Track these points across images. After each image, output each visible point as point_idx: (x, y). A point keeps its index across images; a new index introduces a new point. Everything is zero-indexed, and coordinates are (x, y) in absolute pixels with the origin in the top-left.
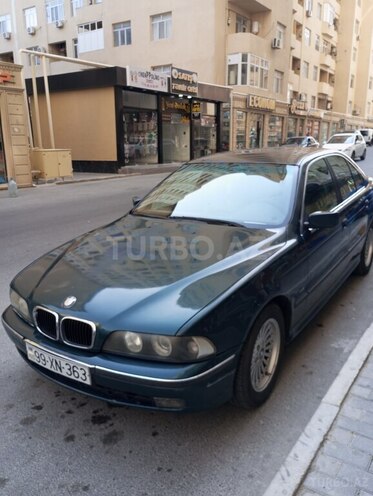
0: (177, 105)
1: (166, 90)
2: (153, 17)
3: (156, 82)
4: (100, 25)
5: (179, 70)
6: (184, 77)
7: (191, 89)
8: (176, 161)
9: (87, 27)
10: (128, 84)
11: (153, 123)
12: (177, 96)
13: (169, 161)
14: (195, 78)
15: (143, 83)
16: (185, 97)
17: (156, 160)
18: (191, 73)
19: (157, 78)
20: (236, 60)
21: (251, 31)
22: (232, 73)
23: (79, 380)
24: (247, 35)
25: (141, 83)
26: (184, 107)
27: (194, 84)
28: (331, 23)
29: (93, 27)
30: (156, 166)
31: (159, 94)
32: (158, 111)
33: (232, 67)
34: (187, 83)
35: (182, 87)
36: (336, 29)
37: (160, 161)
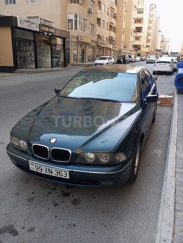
0: (44, 38)
1: (38, 30)
3: (33, 26)
5: (45, 20)
6: (47, 24)
7: (51, 30)
8: (44, 67)
10: (19, 26)
11: (32, 47)
12: (44, 34)
13: (41, 67)
14: (53, 25)
15: (26, 26)
16: (48, 34)
17: (34, 66)
18: (51, 22)
19: (33, 23)
20: (72, 17)
21: (78, 3)
22: (70, 24)
23: (63, 177)
24: (76, 5)
25: (25, 26)
26: (47, 40)
27: (52, 28)
28: (114, 2)
30: (34, 70)
31: (34, 32)
32: (34, 41)
33: (70, 21)
34: (49, 27)
35: (46, 29)
36: (116, 5)
37: (36, 67)
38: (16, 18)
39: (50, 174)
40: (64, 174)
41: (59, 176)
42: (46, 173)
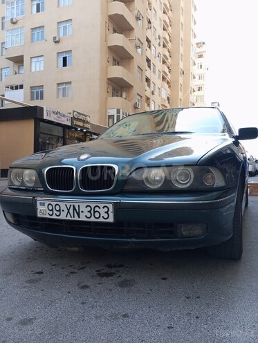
0: (76, 135)
1: (70, 125)
2: (58, 84)
3: (63, 118)
4: (21, 87)
5: (79, 113)
6: (81, 117)
7: (86, 125)
9: (12, 88)
10: (45, 118)
12: (76, 129)
14: (88, 119)
16: (82, 131)
18: (86, 116)
19: (64, 116)
20: (113, 112)
21: (121, 96)
22: (110, 120)
23: (101, 220)
24: (119, 98)
25: (53, 118)
26: (81, 137)
27: (88, 122)
28: (166, 99)
29: (16, 88)
31: (64, 127)
32: (63, 137)
33: (111, 117)
34: (84, 121)
35: (80, 124)
36: (169, 102)
38: (42, 109)
39: (76, 218)
40: (102, 211)
41: (93, 219)
42: (69, 218)
